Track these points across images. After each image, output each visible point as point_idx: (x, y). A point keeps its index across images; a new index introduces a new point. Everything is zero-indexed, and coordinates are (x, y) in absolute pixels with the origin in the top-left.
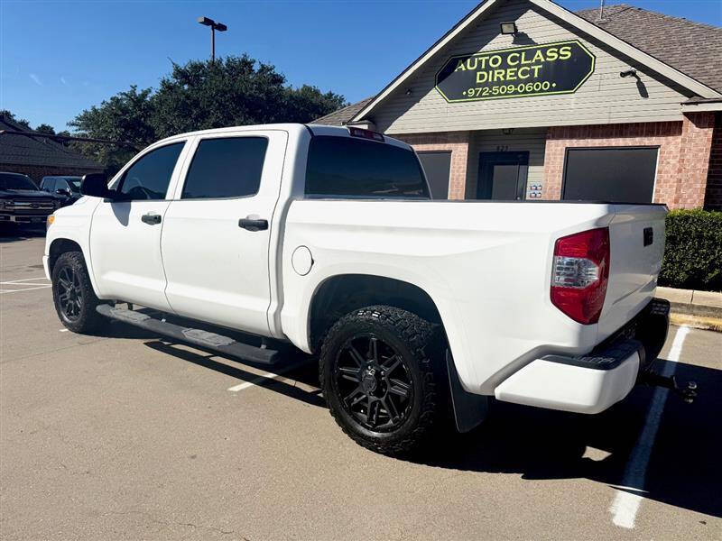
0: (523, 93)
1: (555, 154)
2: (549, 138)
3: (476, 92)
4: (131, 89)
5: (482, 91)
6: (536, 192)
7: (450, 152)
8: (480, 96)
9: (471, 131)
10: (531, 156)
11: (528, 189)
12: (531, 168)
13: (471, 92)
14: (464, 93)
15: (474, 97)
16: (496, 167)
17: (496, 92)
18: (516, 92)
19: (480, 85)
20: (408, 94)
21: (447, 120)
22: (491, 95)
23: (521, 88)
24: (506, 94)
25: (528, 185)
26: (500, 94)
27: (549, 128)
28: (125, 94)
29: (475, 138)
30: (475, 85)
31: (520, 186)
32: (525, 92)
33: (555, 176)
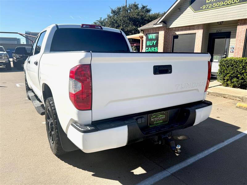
0: (227, 5)
1: (241, 32)
2: (239, 25)
3: (206, 6)
4: (100, 19)
5: (209, 6)
6: (233, 50)
7: (195, 34)
8: (208, 8)
9: (204, 24)
10: (231, 34)
11: (230, 49)
12: (231, 40)
13: (204, 7)
14: (201, 8)
15: (205, 9)
16: (216, 40)
17: (215, 5)
18: (224, 5)
19: (208, 3)
20: (178, 10)
21: (194, 20)
22: (212, 7)
23: (226, 3)
24: (219, 6)
25: (230, 47)
26: (216, 7)
27: (239, 20)
28: (98, 21)
29: (206, 27)
30: (206, 4)
31: (226, 47)
32: (228, 4)
33: (240, 42)
